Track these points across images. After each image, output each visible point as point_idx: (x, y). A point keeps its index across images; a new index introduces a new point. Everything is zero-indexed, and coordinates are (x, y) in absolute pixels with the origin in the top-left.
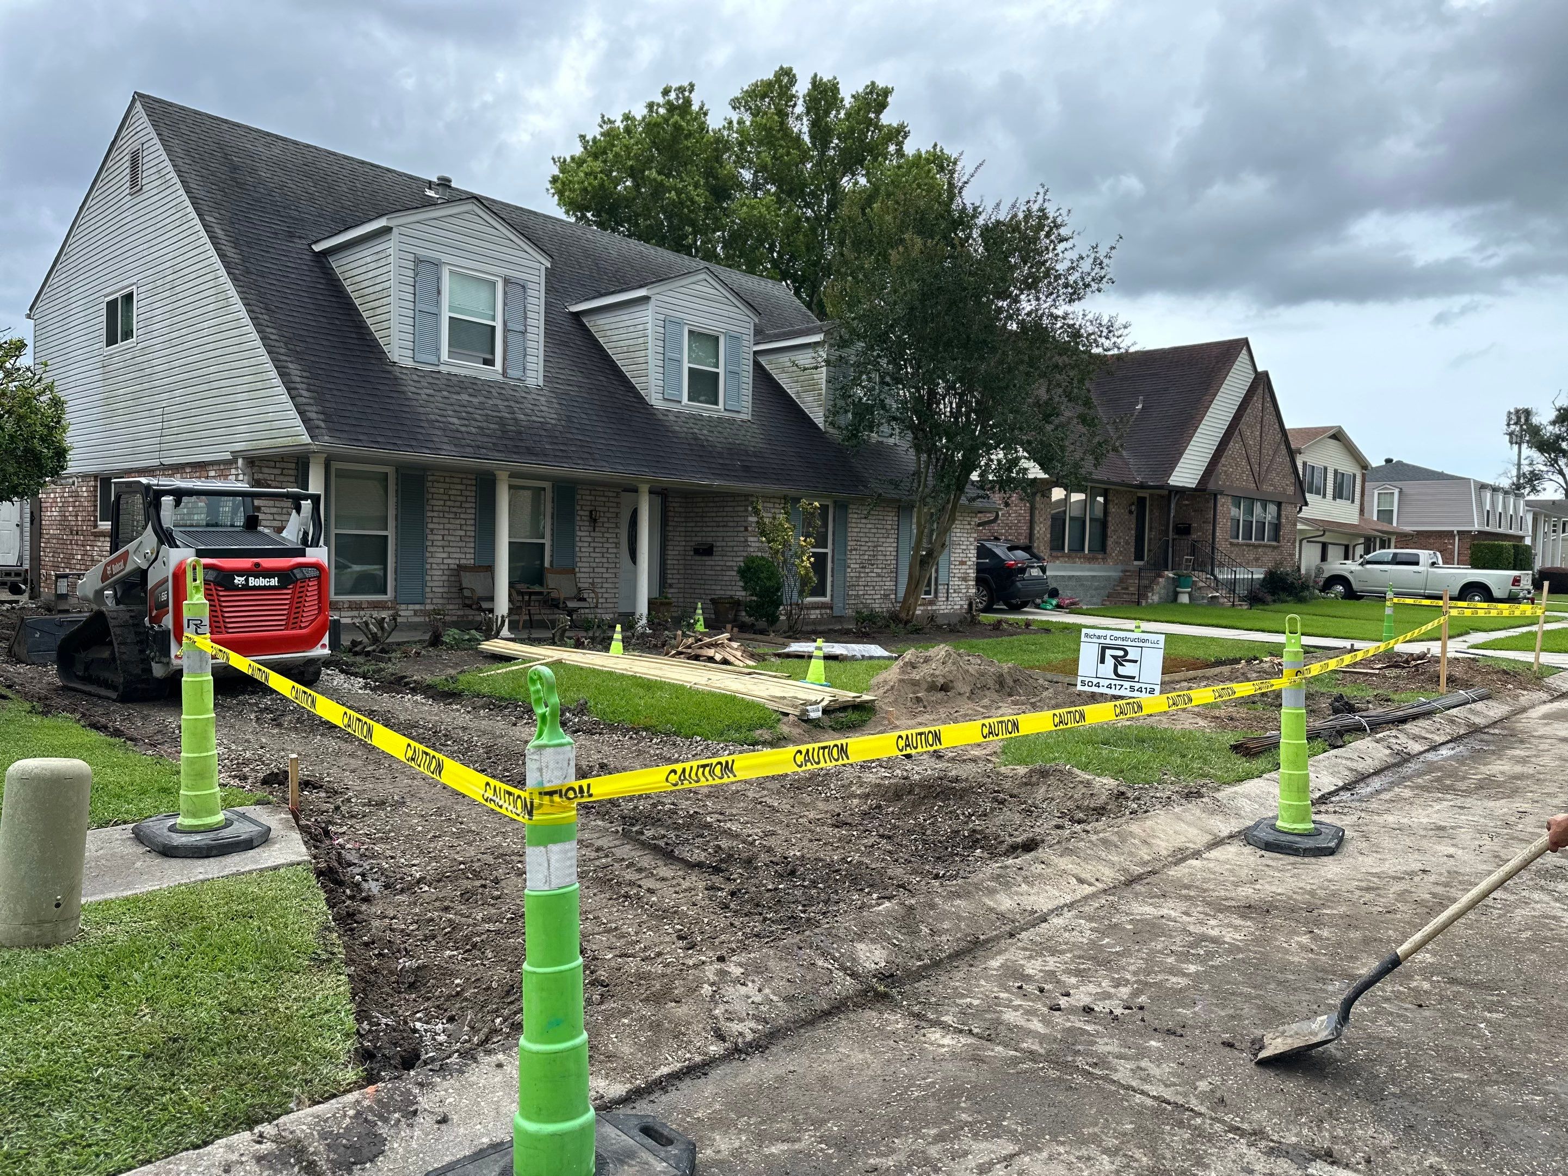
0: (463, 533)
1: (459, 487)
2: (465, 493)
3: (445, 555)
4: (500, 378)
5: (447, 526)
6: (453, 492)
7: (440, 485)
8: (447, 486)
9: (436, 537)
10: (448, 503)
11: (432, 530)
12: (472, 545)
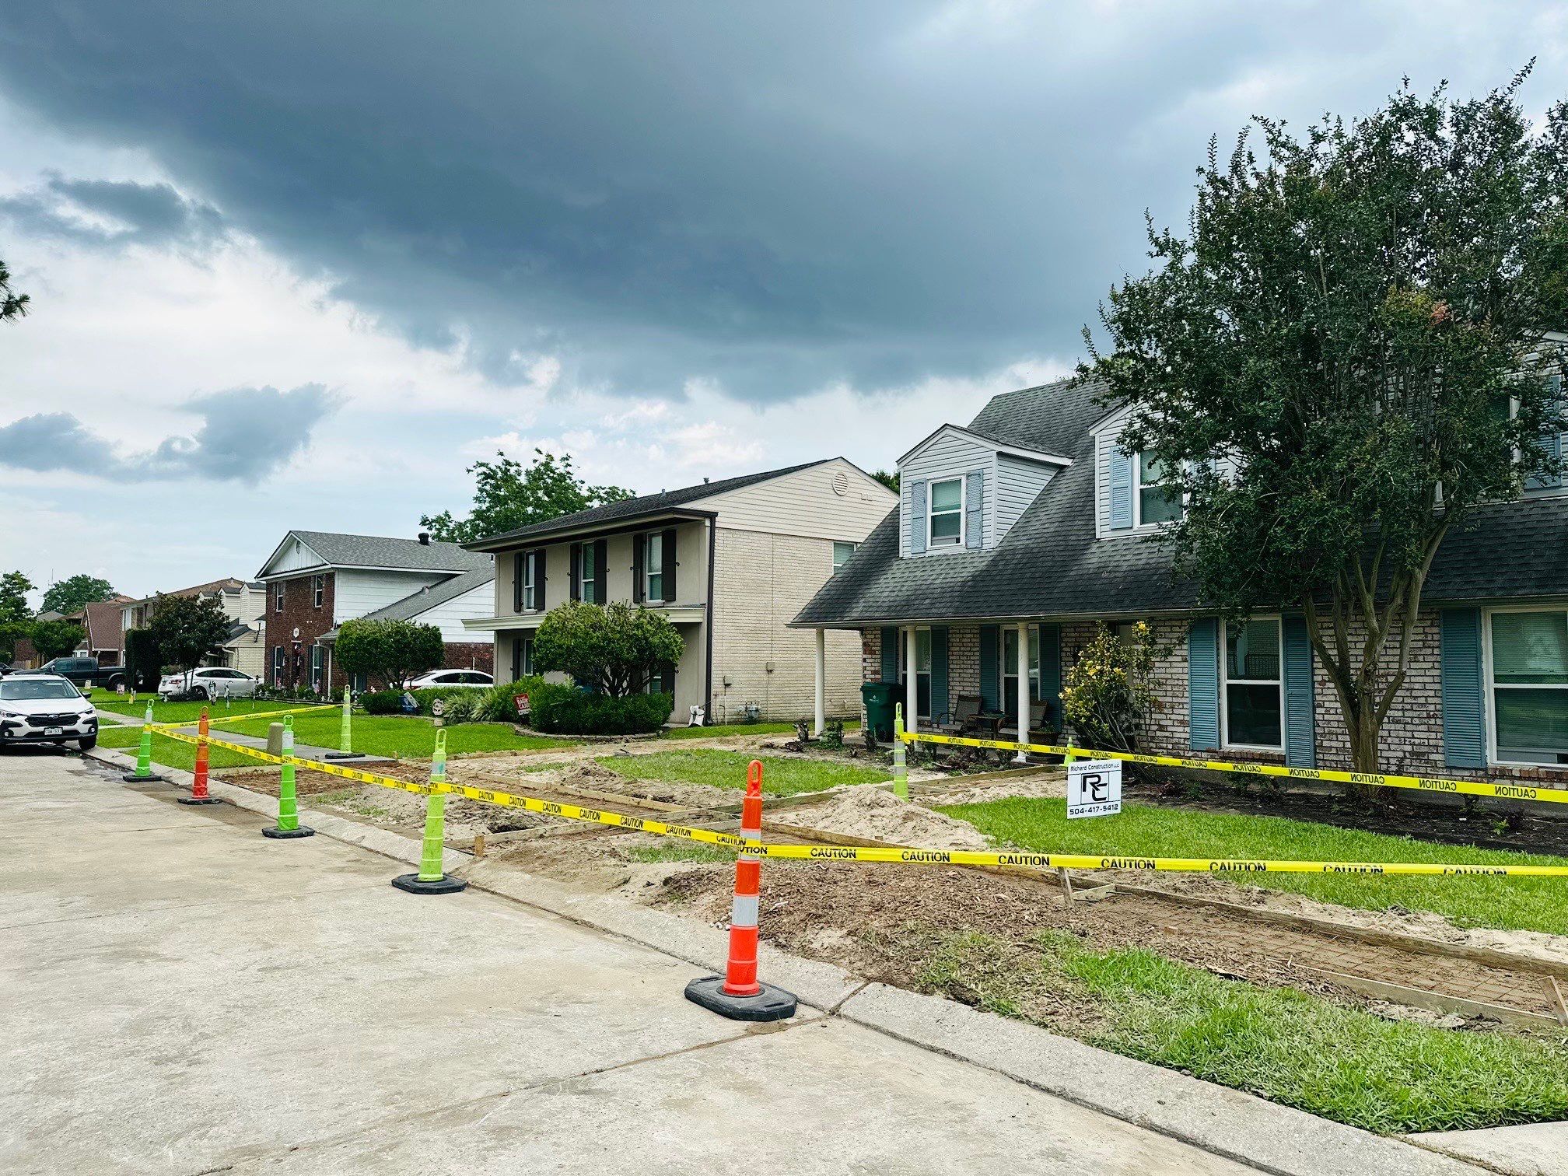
0: (972, 671)
1: (970, 636)
2: (973, 640)
3: (961, 688)
4: (963, 550)
5: (962, 666)
6: (965, 640)
7: (958, 636)
8: (961, 636)
9: (955, 675)
10: (962, 649)
11: (953, 669)
12: (978, 680)
